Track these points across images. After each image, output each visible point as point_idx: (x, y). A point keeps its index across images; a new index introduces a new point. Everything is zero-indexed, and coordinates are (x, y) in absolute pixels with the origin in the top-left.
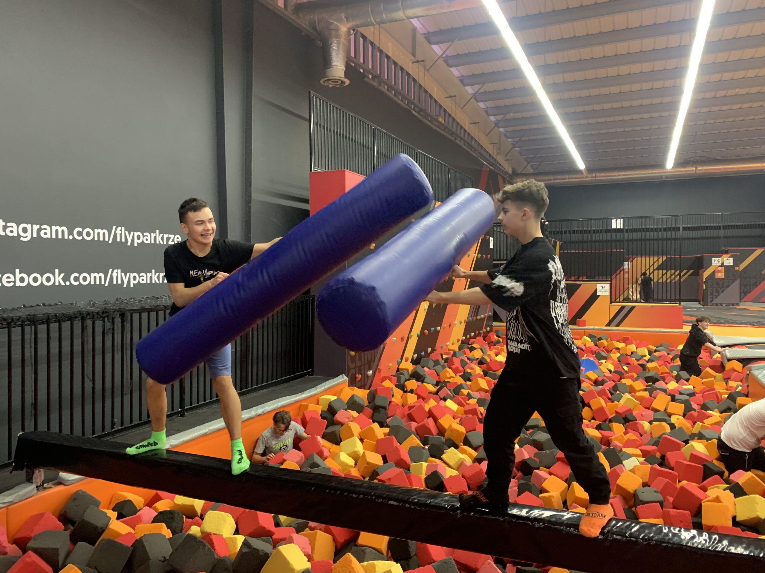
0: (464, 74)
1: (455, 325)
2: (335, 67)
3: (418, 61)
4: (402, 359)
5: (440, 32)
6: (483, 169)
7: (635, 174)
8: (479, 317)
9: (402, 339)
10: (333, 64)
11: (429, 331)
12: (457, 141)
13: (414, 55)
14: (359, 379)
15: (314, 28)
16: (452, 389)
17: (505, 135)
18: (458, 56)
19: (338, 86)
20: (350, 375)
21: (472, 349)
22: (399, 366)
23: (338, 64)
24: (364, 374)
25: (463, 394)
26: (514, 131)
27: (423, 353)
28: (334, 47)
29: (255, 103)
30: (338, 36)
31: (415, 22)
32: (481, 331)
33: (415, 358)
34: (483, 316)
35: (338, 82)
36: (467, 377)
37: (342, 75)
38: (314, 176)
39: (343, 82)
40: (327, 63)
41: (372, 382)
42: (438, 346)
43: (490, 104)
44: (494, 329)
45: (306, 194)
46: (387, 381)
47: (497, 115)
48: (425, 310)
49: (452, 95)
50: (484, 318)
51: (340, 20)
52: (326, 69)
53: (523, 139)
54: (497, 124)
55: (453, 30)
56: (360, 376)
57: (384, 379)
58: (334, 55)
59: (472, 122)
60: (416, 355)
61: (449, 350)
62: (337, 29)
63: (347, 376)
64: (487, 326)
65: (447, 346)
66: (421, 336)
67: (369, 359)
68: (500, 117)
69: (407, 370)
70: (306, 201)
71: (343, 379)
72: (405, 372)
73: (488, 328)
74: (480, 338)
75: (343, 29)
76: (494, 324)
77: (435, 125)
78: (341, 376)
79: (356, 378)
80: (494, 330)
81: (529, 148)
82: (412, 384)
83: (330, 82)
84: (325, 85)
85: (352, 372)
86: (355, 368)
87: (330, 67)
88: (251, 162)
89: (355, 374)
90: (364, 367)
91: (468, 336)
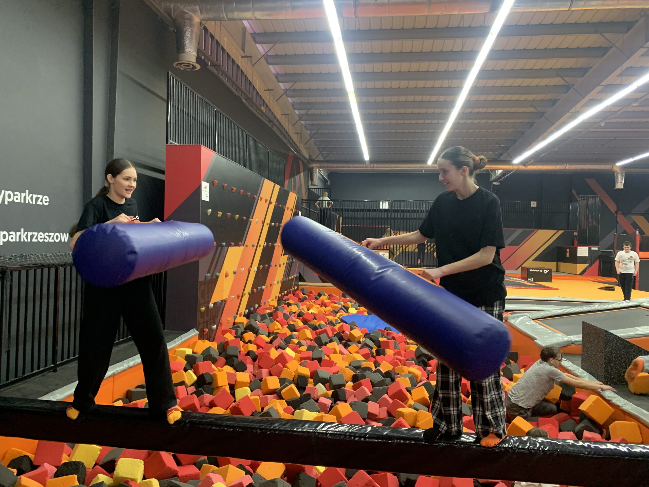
0: (279, 73)
1: (274, 284)
2: (188, 52)
3: (246, 56)
4: (237, 314)
5: (265, 34)
6: (290, 154)
7: (402, 167)
8: (290, 278)
9: (238, 297)
10: (186, 50)
11: (257, 289)
12: (273, 129)
13: (243, 50)
14: (206, 333)
15: (170, 15)
16: (283, 339)
17: (305, 127)
18: (277, 56)
19: (188, 70)
20: (199, 329)
21: (289, 305)
22: (235, 320)
23: (191, 50)
24: (210, 329)
25: (294, 343)
26: (312, 124)
27: (252, 309)
28: (188, 34)
29: (119, 77)
30: (191, 26)
31: (245, 23)
32: (291, 290)
33: (246, 314)
34: (293, 277)
35: (189, 66)
36: (292, 328)
37: (194, 60)
38: (170, 148)
39: (194, 67)
40: (180, 48)
41: (215, 334)
42: (262, 303)
43: (296, 100)
44: (300, 287)
45: (162, 166)
46: (228, 333)
47: (301, 110)
48: (254, 271)
49: (270, 89)
50: (294, 278)
51: (194, 11)
52: (179, 53)
53: (319, 131)
54: (301, 117)
55: (275, 34)
56: (207, 330)
57: (224, 332)
58: (187, 42)
59: (283, 113)
60: (247, 311)
61: (270, 305)
62: (191, 19)
63: (197, 330)
64: (295, 285)
65: (268, 302)
66: (252, 295)
67: (214, 315)
68: (303, 112)
69: (243, 323)
70: (162, 172)
71: (194, 333)
72: (241, 325)
73: (296, 287)
74: (291, 295)
75: (197, 20)
76: (300, 283)
77: (259, 113)
78: (192, 330)
79: (204, 331)
80: (300, 289)
81: (322, 139)
82: (249, 336)
83: (182, 65)
84: (177, 67)
85: (201, 326)
86: (203, 323)
87: (184, 53)
88: (114, 131)
89: (204, 328)
90: (210, 322)
91: (283, 294)
